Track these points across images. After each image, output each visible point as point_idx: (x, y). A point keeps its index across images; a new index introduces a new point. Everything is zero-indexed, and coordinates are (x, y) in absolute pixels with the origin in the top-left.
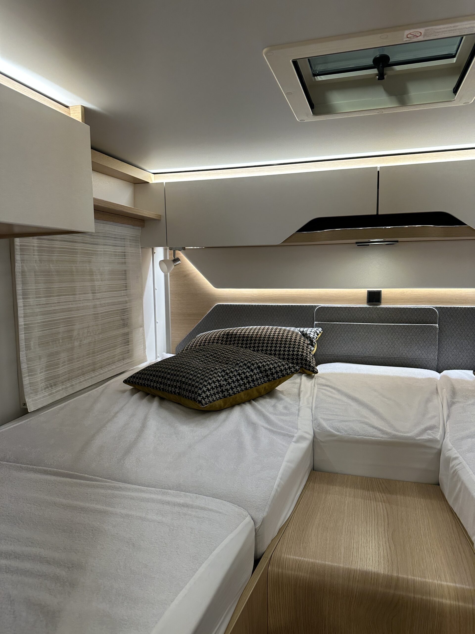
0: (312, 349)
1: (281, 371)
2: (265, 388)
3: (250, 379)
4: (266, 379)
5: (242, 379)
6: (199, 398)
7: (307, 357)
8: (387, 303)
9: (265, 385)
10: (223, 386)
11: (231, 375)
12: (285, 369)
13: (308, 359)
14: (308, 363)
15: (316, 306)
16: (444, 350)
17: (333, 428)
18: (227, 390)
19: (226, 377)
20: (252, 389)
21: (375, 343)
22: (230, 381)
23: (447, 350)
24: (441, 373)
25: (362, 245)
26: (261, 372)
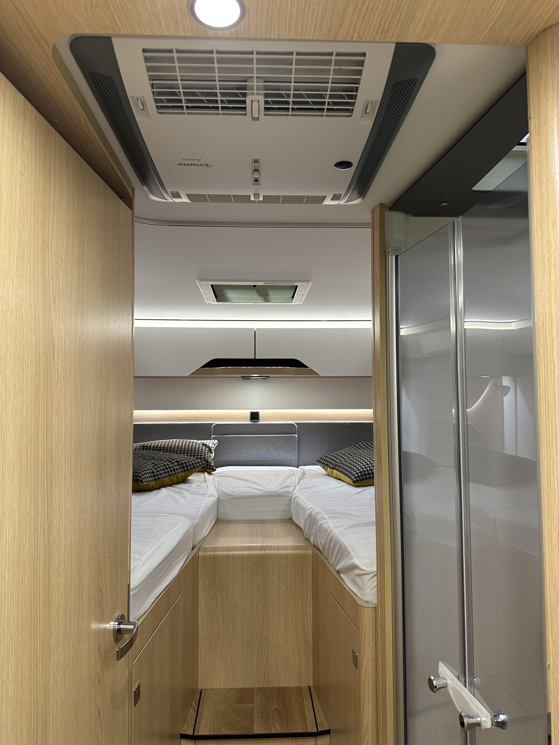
0: (211, 455)
1: (193, 464)
2: (182, 476)
3: (172, 469)
4: (182, 470)
5: (167, 469)
6: (141, 479)
7: (208, 459)
8: (263, 421)
9: (182, 474)
10: (154, 472)
11: (159, 465)
12: (196, 463)
13: (209, 461)
14: (209, 464)
15: (213, 424)
16: (302, 453)
17: (230, 491)
18: (158, 475)
19: (156, 467)
20: (174, 476)
21: (256, 450)
22: (159, 469)
23: (304, 453)
25: (246, 378)
26: (179, 465)
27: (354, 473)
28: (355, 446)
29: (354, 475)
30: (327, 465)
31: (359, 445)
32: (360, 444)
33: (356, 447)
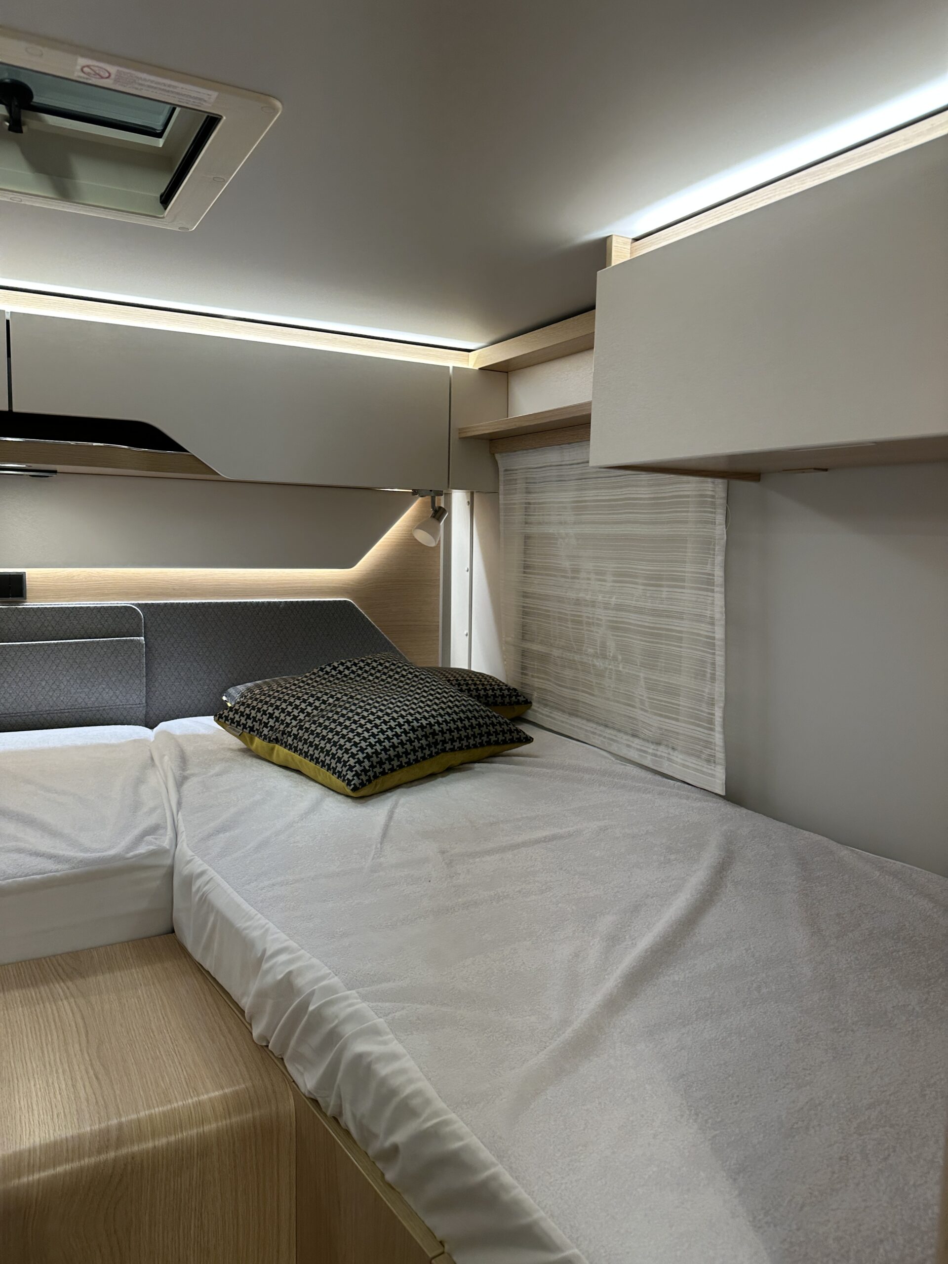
8: (37, 598)
16: (157, 684)
21: (17, 685)
23: (163, 683)
24: (155, 729)
27: (352, 762)
28: (322, 670)
29: (351, 768)
30: (252, 729)
31: (335, 668)
32: (336, 664)
33: (327, 673)
